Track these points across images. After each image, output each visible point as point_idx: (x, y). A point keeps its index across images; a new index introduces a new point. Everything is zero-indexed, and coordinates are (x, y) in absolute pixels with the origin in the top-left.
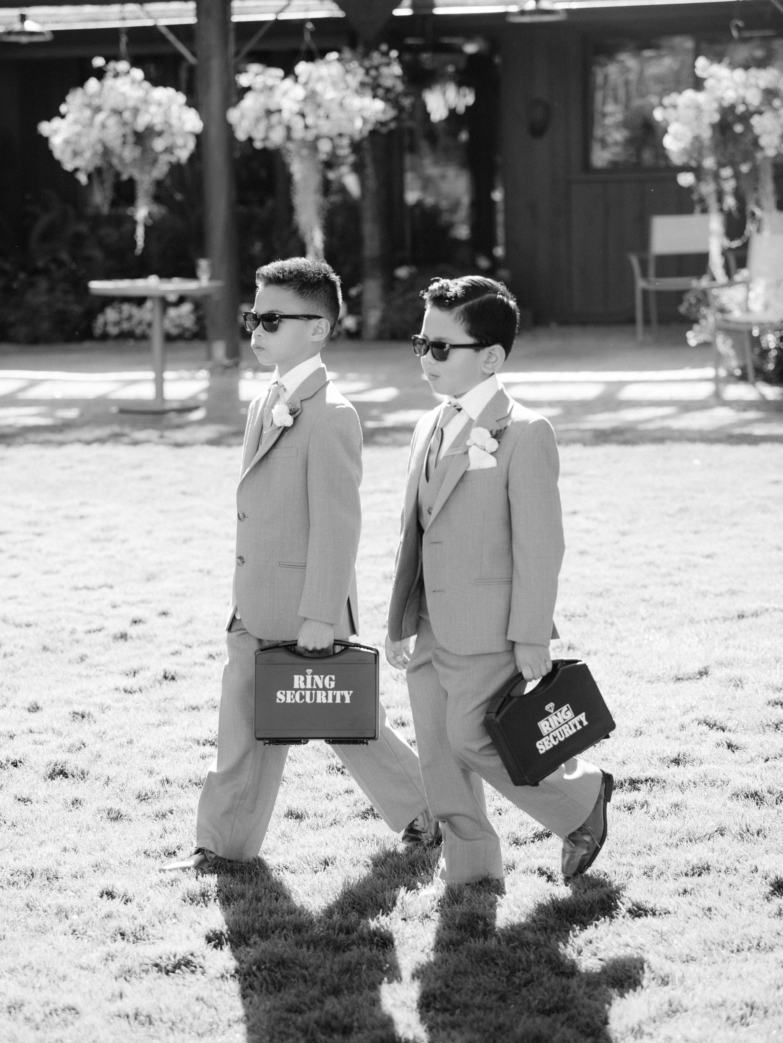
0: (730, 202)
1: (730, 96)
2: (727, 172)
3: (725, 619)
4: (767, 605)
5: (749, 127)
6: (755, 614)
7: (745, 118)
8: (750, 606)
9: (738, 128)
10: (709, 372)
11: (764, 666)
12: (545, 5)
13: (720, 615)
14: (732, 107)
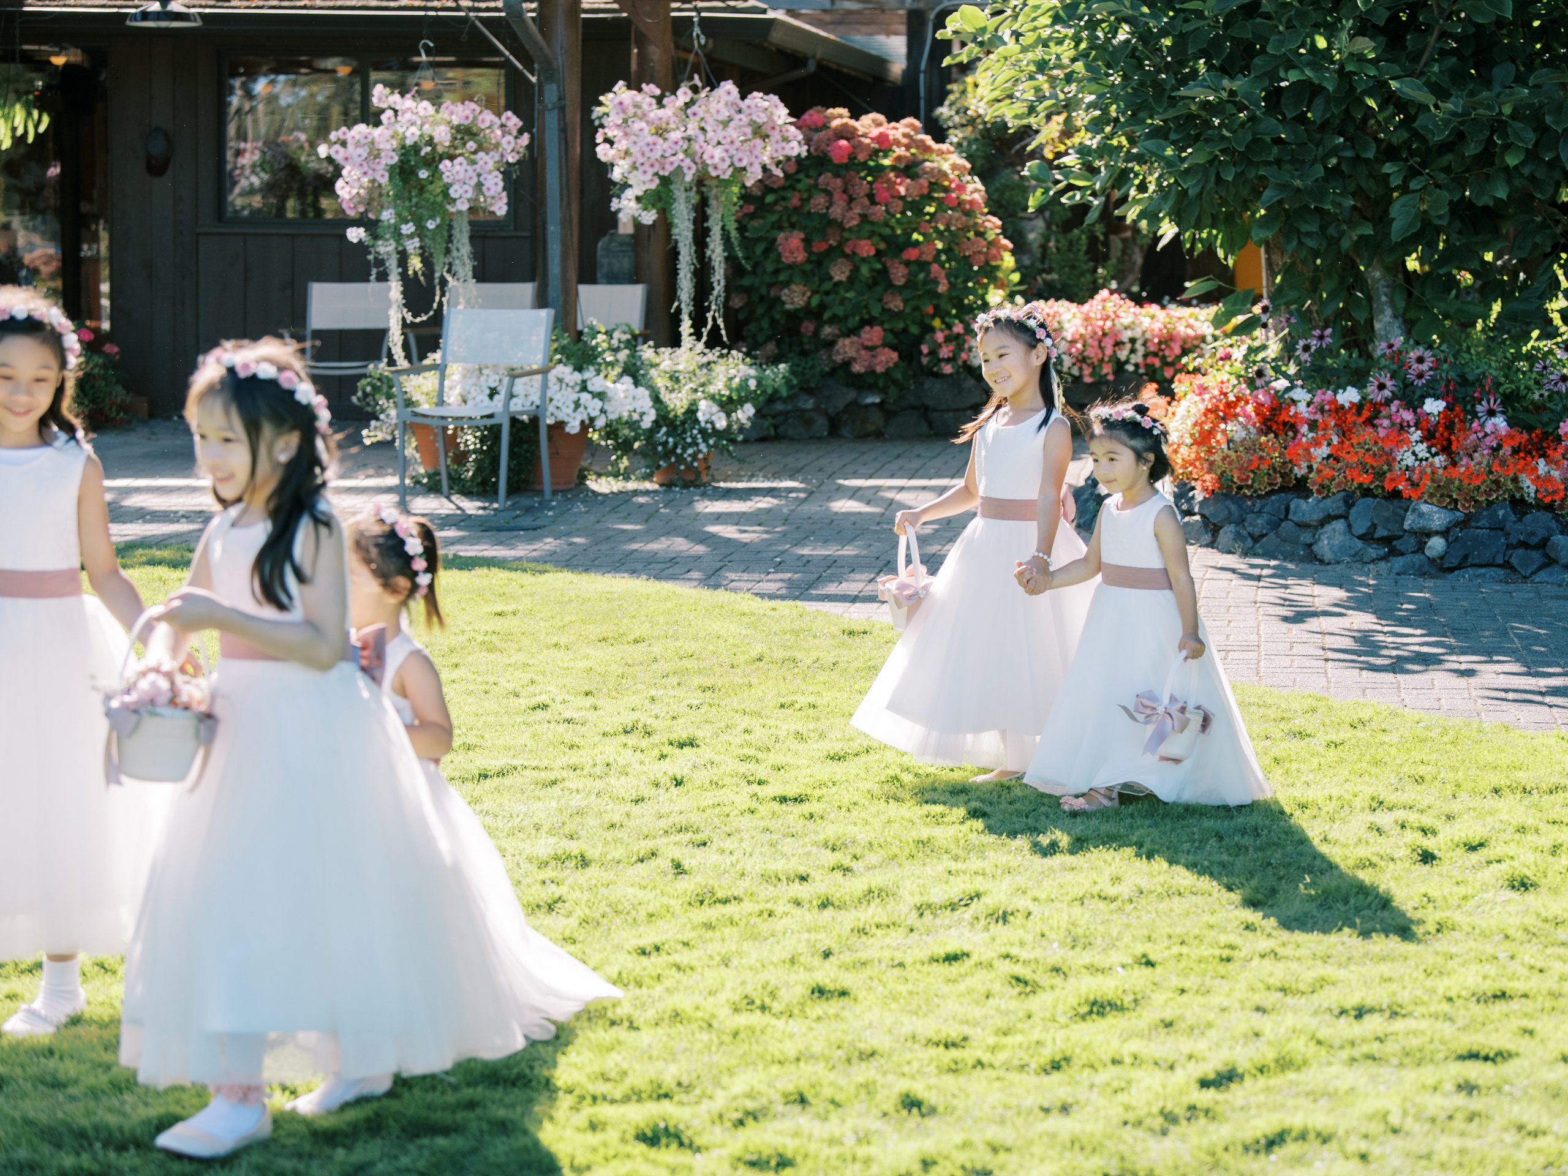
0: (416, 263)
1: (412, 134)
2: (408, 229)
3: (464, 780)
4: (515, 762)
5: (436, 174)
6: (501, 774)
7: (432, 162)
8: (493, 764)
9: (423, 174)
10: (393, 481)
11: (521, 835)
12: (175, 7)
13: (457, 774)
14: (416, 148)
